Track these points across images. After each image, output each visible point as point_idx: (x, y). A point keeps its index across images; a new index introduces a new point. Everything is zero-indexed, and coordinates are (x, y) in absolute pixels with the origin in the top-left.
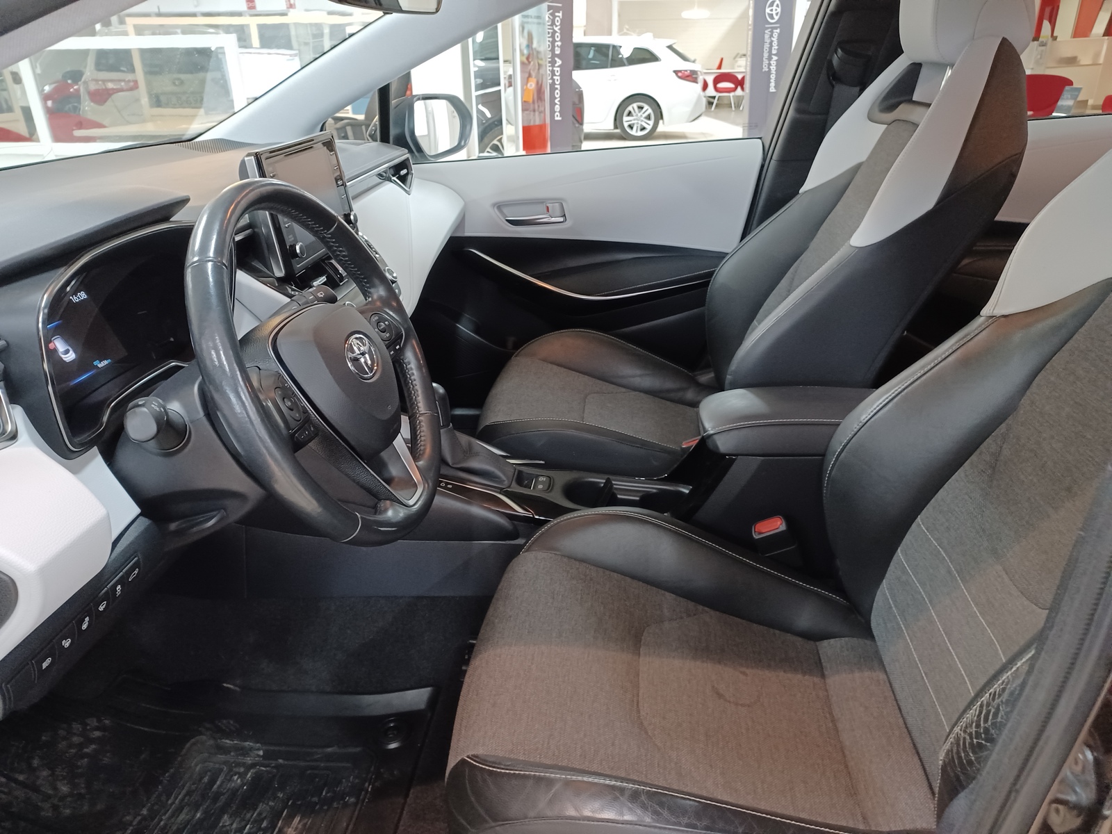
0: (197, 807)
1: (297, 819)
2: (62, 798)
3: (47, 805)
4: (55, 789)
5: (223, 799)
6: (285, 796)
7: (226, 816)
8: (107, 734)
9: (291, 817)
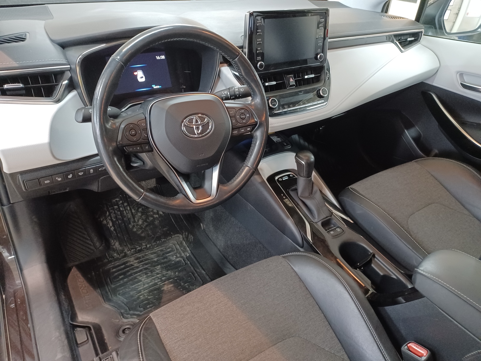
0: (158, 256)
1: (171, 285)
2: (137, 225)
3: (132, 224)
4: (138, 221)
5: (166, 260)
6: (177, 275)
7: (160, 266)
8: (163, 215)
9: (171, 283)
